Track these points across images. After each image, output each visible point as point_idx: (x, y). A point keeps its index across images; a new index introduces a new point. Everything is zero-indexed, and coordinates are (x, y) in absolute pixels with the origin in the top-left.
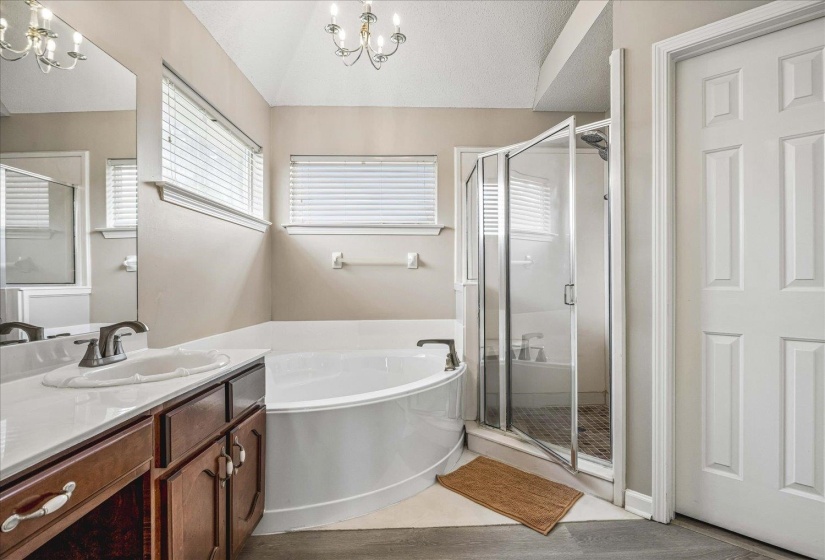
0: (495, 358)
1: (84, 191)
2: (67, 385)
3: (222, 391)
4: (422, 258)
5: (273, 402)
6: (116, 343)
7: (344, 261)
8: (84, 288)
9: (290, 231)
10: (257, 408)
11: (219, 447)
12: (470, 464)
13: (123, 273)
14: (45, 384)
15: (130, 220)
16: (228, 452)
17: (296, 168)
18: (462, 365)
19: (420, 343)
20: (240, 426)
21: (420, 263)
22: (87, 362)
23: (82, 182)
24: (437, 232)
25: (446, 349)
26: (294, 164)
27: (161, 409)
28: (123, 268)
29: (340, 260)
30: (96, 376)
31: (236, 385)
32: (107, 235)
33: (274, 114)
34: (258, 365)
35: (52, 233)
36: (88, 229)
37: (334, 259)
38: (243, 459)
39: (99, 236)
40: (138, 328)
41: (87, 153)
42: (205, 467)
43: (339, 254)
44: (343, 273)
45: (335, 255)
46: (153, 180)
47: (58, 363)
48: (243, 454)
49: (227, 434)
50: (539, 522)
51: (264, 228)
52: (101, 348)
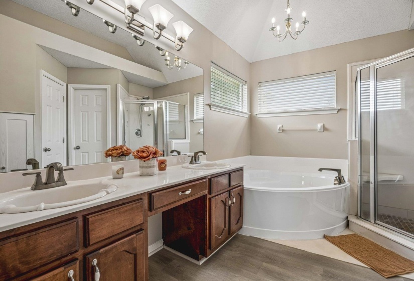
0: (368, 182)
1: (188, 107)
2: (187, 168)
3: (227, 176)
4: (326, 126)
5: (246, 185)
6: (198, 157)
7: (283, 128)
8: (188, 140)
9: (259, 116)
10: (240, 186)
11: (226, 194)
12: (348, 235)
13: (199, 136)
14: (182, 167)
15: (201, 116)
16: (229, 197)
17: (262, 88)
18: (347, 184)
19: (320, 170)
20: (234, 190)
21: (325, 129)
22: (191, 163)
23: (187, 104)
24: (336, 112)
25: (336, 174)
26: (260, 86)
27: (210, 177)
28: (199, 133)
29: (281, 128)
30: (195, 166)
31: (232, 174)
32: (194, 122)
33: (252, 66)
34: (241, 170)
35: (179, 122)
36: (189, 120)
37: (278, 128)
38: (234, 201)
39: (192, 122)
40: (204, 153)
41: (189, 93)
42: (222, 199)
43: (281, 126)
44: (282, 134)
45: (279, 126)
46: (208, 103)
47: (184, 163)
48: (234, 199)
49: (229, 191)
50: (384, 271)
51: (247, 116)
52: (195, 159)
